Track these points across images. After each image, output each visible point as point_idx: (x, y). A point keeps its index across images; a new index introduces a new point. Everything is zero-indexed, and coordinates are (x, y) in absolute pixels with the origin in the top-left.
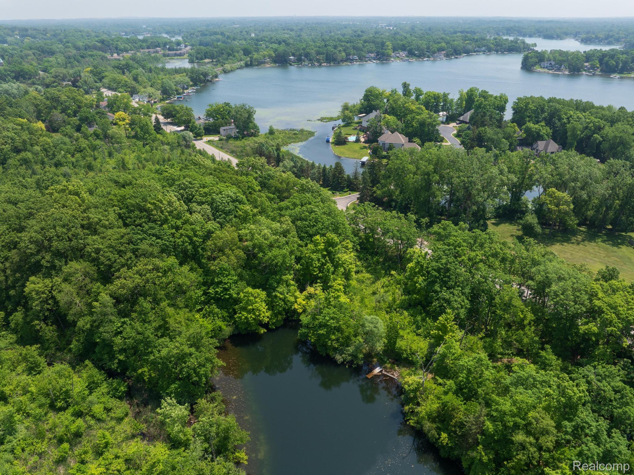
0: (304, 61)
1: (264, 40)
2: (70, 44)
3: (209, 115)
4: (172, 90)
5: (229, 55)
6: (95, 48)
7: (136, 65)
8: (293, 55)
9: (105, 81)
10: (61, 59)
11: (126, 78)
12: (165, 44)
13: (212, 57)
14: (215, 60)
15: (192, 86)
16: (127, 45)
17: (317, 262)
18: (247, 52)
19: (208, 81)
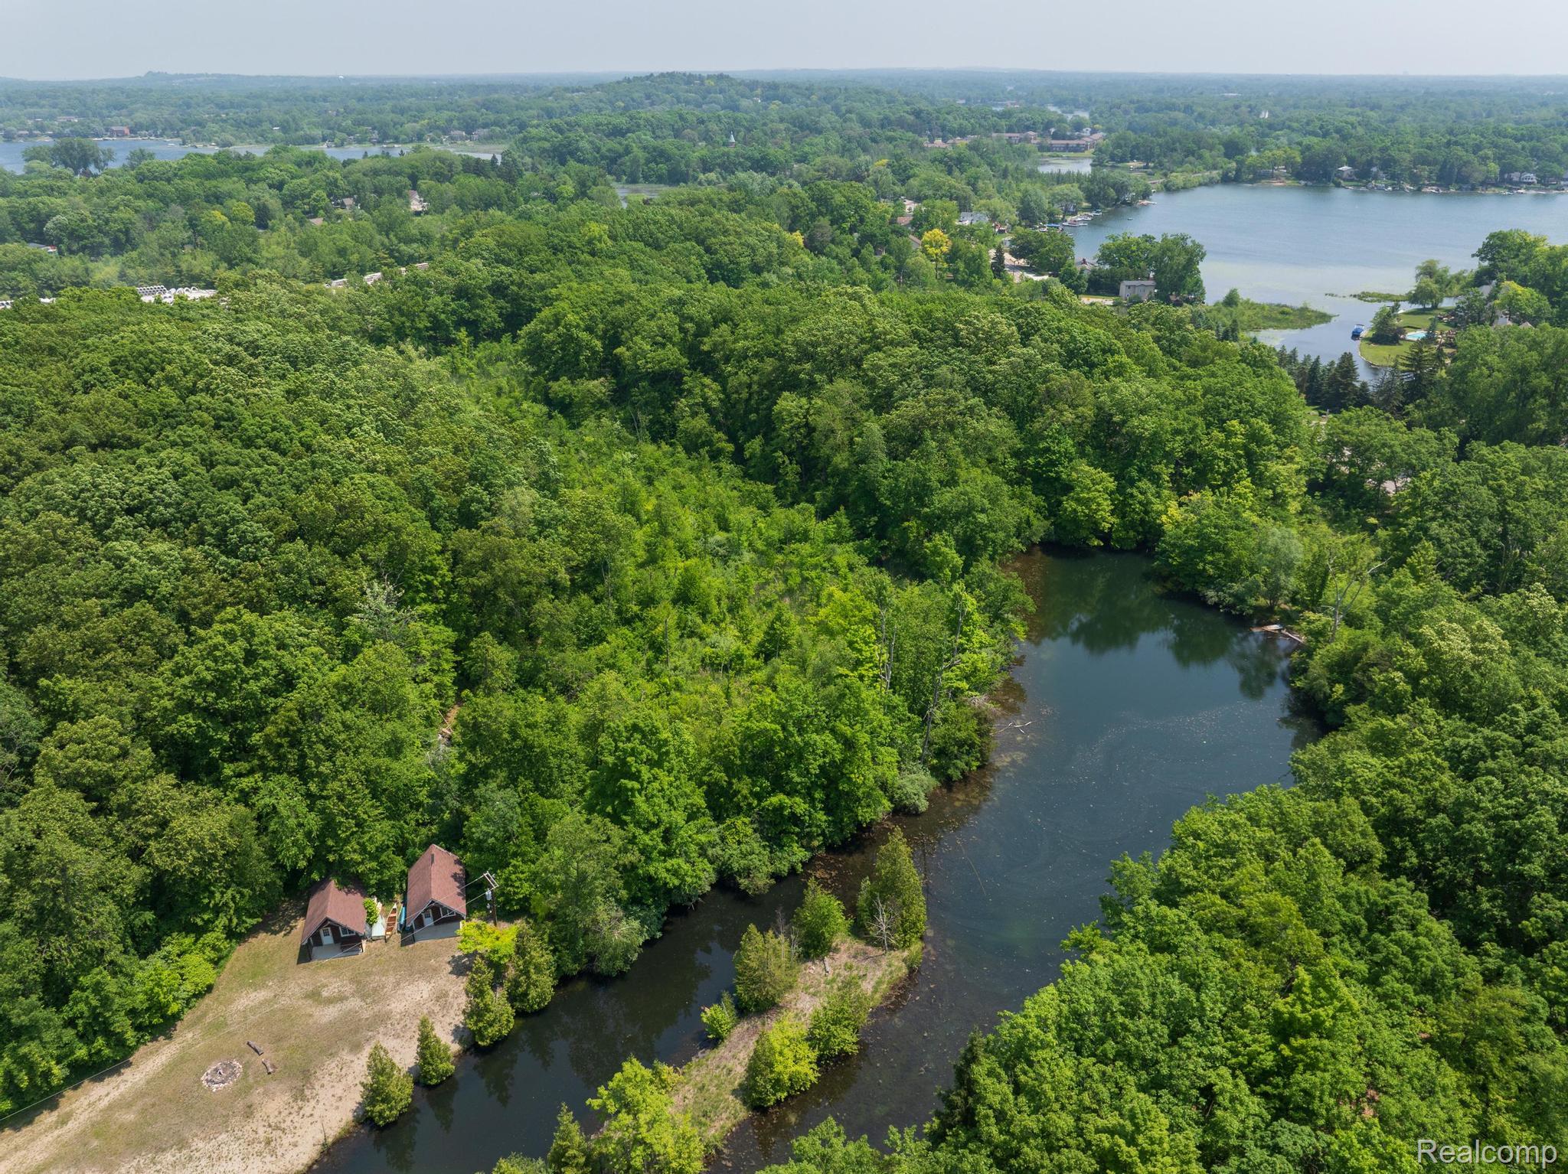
0: (1376, 178)
1: (1289, 127)
2: (853, 116)
3: (1106, 256)
4: (1042, 211)
5: (1189, 153)
6: (901, 124)
7: (977, 159)
8: (1351, 162)
9: (914, 182)
10: (835, 141)
11: (957, 182)
12: (1048, 125)
13: (1147, 157)
14: (1151, 165)
15: (1085, 209)
16: (965, 123)
17: (1222, 464)
18: (1233, 149)
19: (1124, 203)
